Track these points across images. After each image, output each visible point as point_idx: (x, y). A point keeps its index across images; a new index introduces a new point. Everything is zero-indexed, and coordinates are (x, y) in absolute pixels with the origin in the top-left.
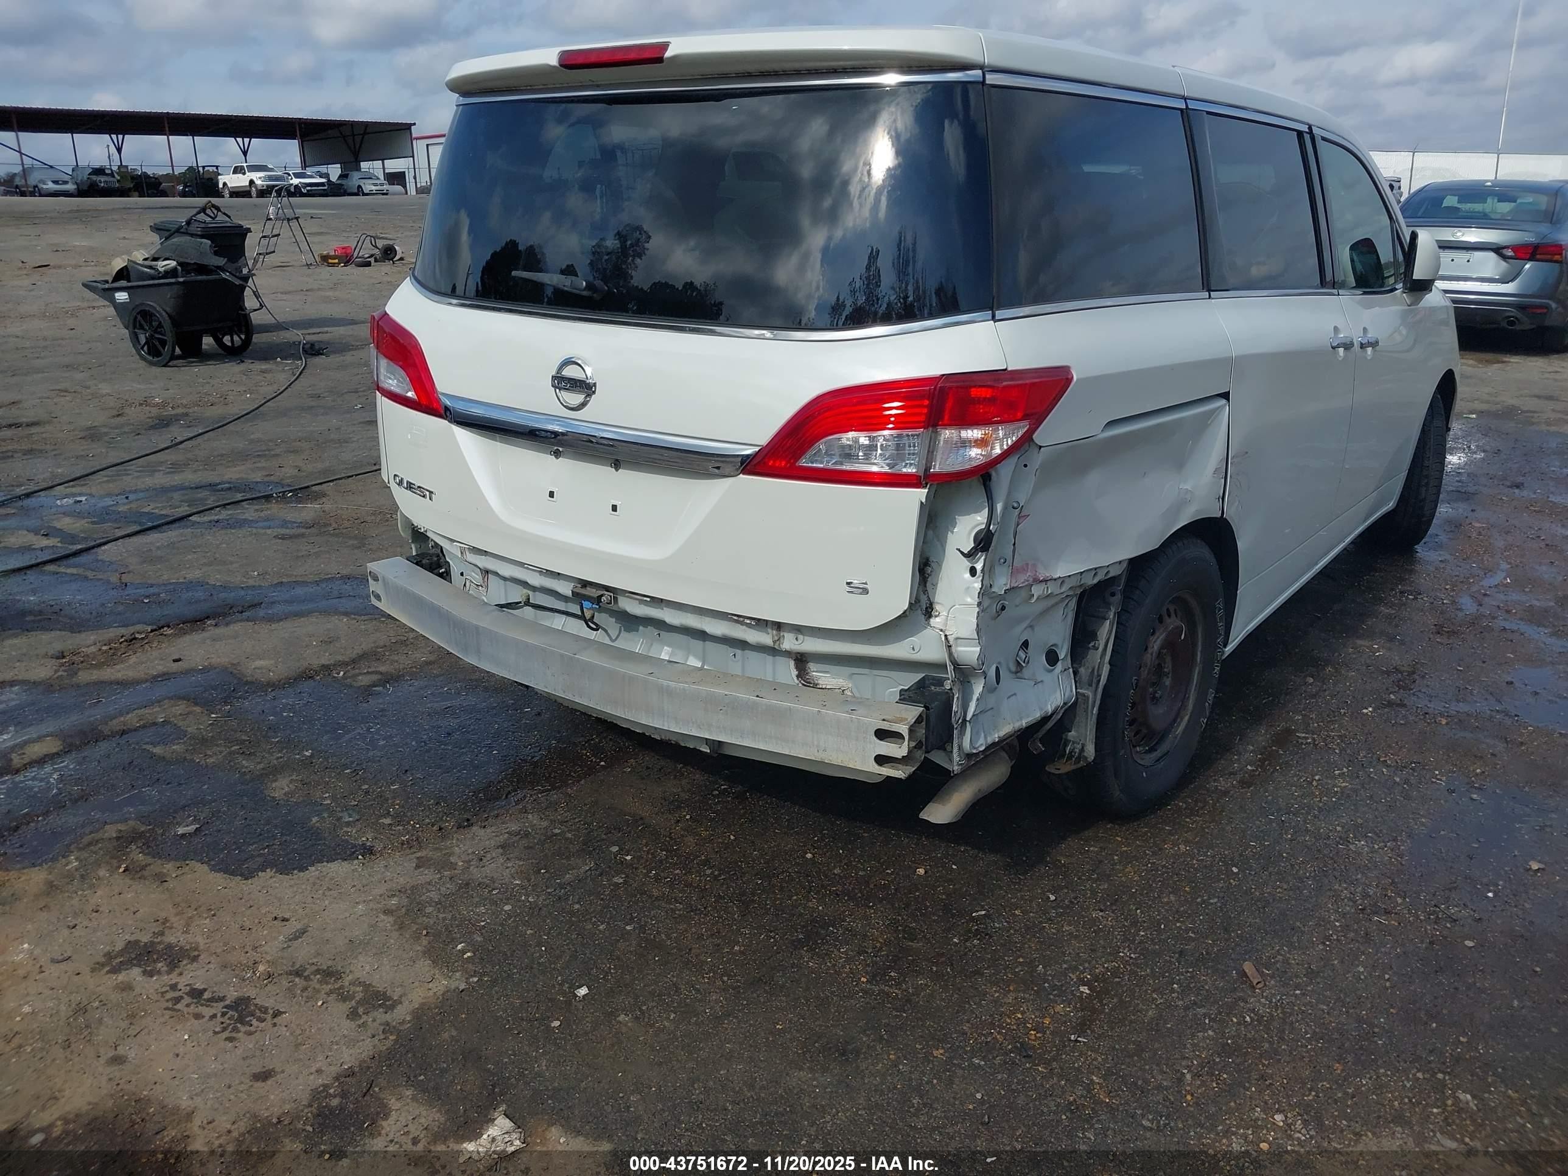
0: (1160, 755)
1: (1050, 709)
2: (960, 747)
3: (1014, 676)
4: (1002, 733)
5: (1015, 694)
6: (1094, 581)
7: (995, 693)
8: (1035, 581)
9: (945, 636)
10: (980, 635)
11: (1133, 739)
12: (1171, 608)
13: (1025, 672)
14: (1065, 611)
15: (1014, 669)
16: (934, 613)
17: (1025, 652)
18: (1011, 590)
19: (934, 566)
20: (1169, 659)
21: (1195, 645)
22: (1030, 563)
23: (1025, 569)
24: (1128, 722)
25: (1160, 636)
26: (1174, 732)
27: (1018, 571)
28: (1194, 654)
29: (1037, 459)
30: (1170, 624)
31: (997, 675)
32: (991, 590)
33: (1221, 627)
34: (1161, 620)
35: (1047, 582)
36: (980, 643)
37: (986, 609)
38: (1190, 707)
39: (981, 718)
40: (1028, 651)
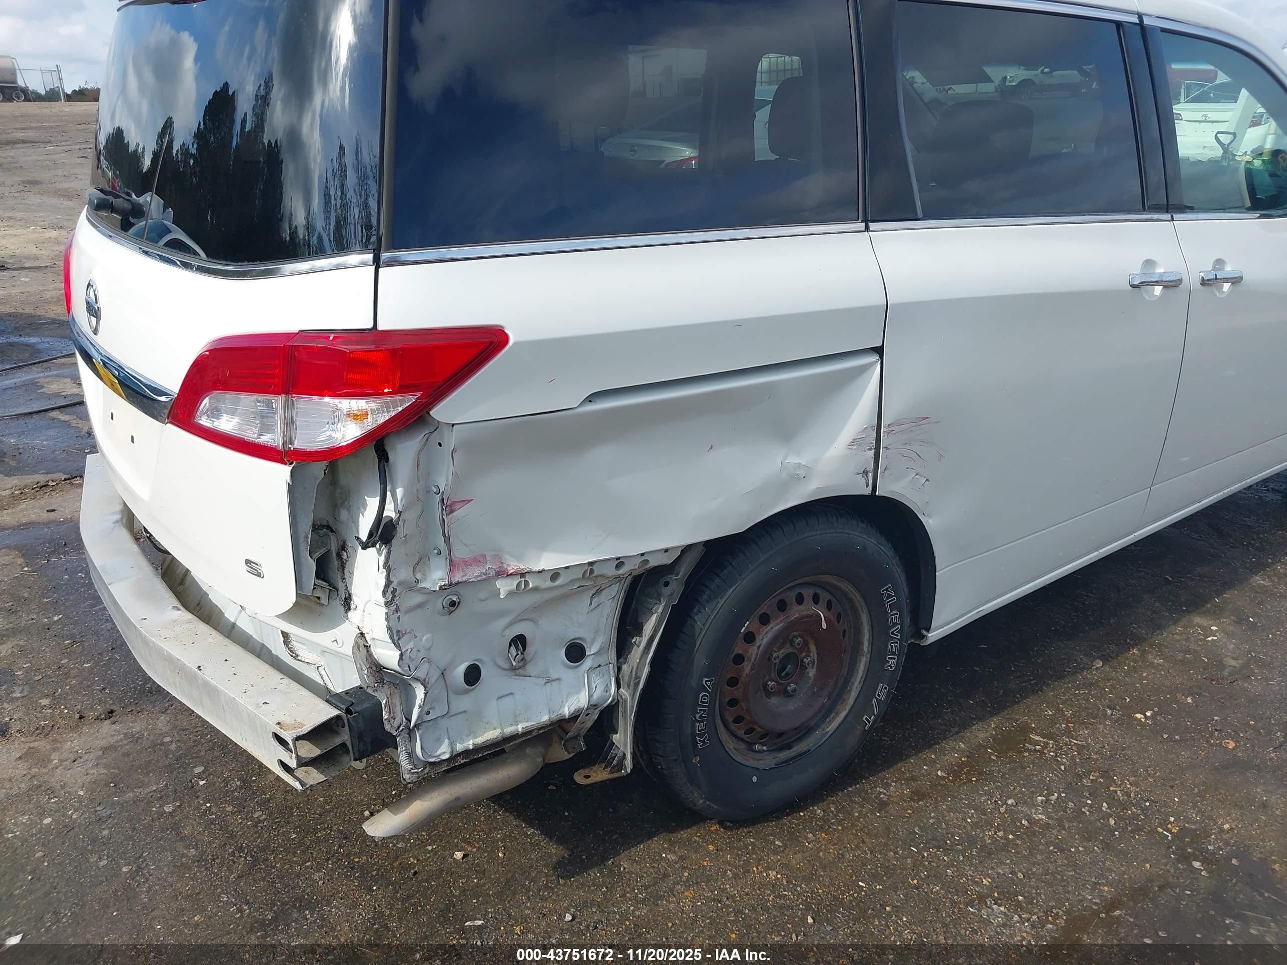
0: (793, 755)
1: (566, 711)
2: (411, 755)
3: (510, 673)
4: (480, 740)
5: (511, 694)
6: (621, 572)
7: (472, 694)
8: (502, 573)
9: (362, 634)
10: (396, 638)
11: (745, 737)
12: (808, 593)
13: (531, 669)
14: (596, 601)
15: (507, 666)
16: (353, 607)
17: (517, 649)
18: (457, 583)
19: (350, 550)
20: (813, 648)
21: (858, 631)
22: (488, 554)
23: (478, 560)
24: (730, 720)
25: (775, 627)
26: (824, 729)
27: (466, 563)
28: (858, 643)
29: (451, 440)
30: (796, 612)
31: (473, 675)
32: (420, 585)
33: (894, 616)
34: (782, 606)
35: (523, 575)
36: (398, 646)
37: (419, 606)
38: (851, 702)
39: (444, 723)
40: (524, 649)
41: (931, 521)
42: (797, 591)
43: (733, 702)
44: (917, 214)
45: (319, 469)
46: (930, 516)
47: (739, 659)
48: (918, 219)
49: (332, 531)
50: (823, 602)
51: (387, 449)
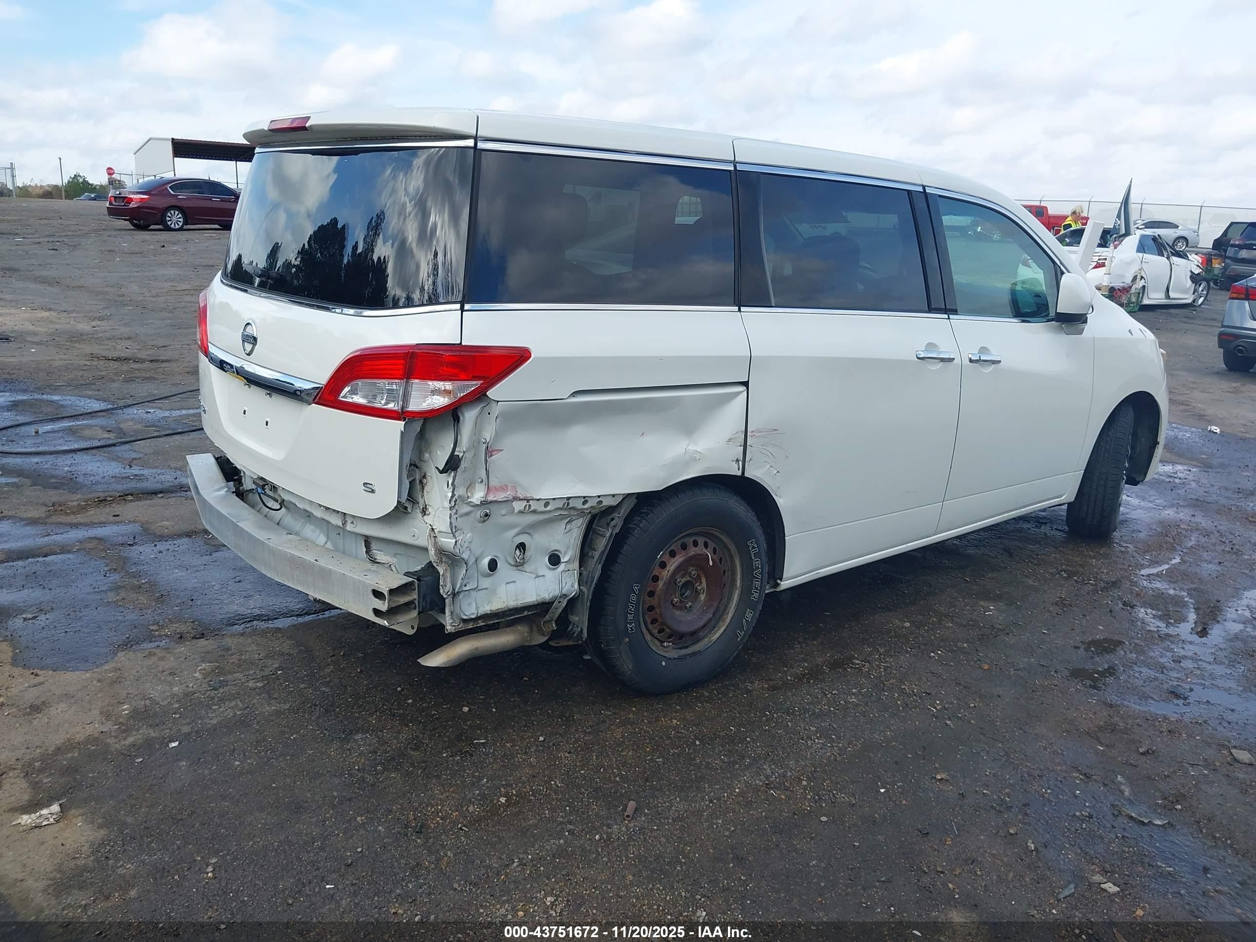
0: (689, 652)
2: (453, 613)
3: (515, 568)
5: (514, 582)
6: (586, 506)
7: (491, 578)
8: (516, 499)
9: (433, 529)
10: (454, 530)
11: (657, 635)
12: (701, 540)
13: (527, 567)
14: (568, 527)
15: (513, 563)
16: (427, 513)
17: (521, 552)
18: (491, 502)
19: (429, 478)
20: (704, 580)
21: (734, 573)
22: (509, 485)
23: (504, 488)
24: (649, 621)
25: (679, 559)
26: (710, 638)
27: (497, 489)
28: (734, 580)
29: (496, 410)
30: (692, 551)
31: (493, 565)
32: (469, 500)
33: (757, 563)
34: (684, 547)
35: (528, 501)
36: (454, 536)
37: (467, 514)
38: (728, 620)
39: (473, 593)
40: (524, 551)
41: (781, 500)
42: (694, 538)
43: (651, 608)
44: (771, 303)
45: (417, 426)
46: (780, 497)
47: (656, 579)
48: (771, 307)
49: (417, 467)
50: (711, 548)
51: (460, 415)
